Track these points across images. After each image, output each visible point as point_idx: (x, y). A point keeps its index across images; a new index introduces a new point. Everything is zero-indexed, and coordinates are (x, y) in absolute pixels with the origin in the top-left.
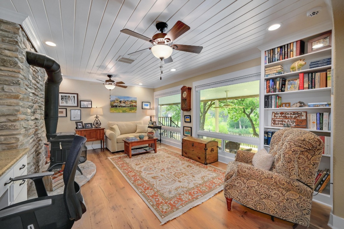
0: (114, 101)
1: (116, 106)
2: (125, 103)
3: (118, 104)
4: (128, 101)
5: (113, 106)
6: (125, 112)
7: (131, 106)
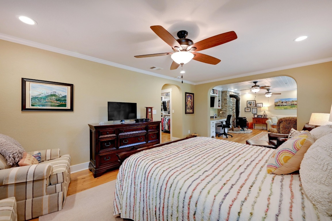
0: (277, 102)
1: (279, 105)
2: (286, 103)
3: (281, 104)
4: (289, 101)
5: (276, 106)
6: (286, 109)
7: (291, 105)
